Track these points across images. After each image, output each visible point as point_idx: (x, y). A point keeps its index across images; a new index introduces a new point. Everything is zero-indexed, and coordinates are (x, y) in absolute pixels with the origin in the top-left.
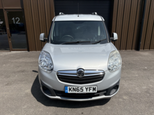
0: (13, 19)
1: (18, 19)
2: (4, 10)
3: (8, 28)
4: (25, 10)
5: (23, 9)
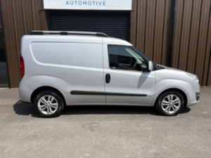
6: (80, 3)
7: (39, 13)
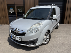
0: (19, 9)
1: (21, 9)
2: (15, 5)
3: (16, 14)
4: (25, 5)
5: (24, 5)
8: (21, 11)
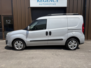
0: (7, 21)
2: (2, 16)
3: (3, 26)
4: (14, 16)
6: (45, 4)
7: (28, 8)
8: (9, 23)
